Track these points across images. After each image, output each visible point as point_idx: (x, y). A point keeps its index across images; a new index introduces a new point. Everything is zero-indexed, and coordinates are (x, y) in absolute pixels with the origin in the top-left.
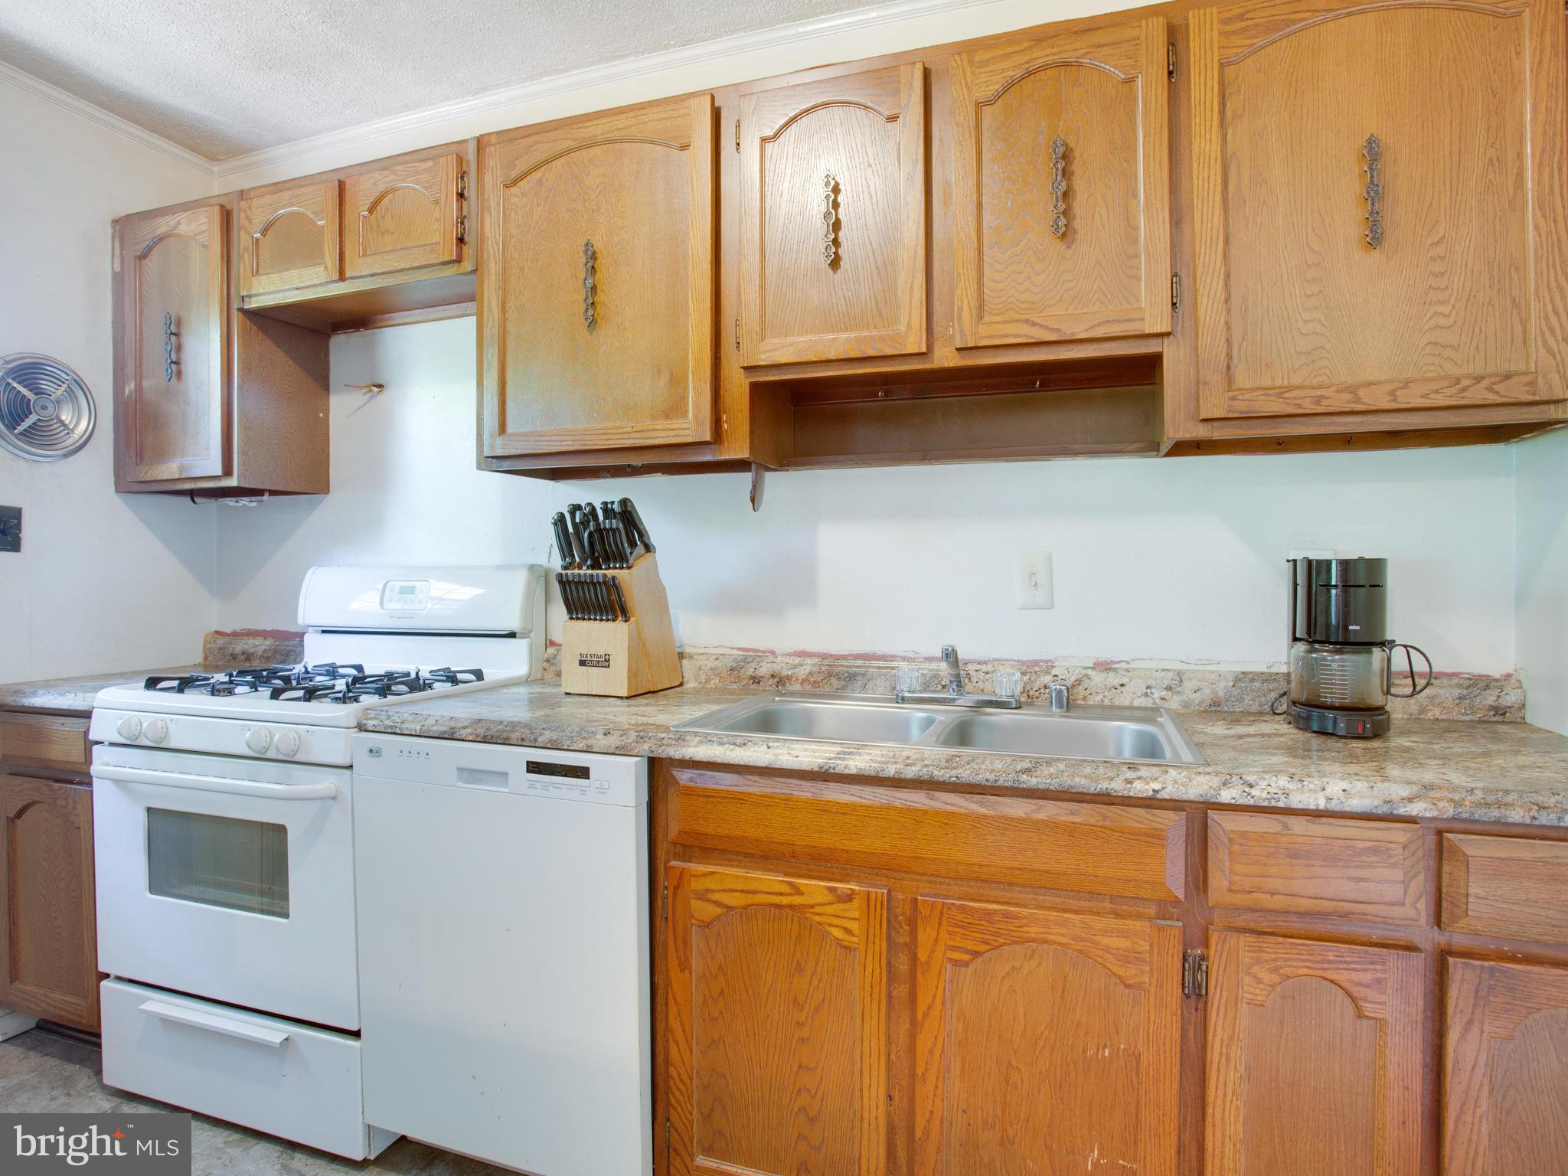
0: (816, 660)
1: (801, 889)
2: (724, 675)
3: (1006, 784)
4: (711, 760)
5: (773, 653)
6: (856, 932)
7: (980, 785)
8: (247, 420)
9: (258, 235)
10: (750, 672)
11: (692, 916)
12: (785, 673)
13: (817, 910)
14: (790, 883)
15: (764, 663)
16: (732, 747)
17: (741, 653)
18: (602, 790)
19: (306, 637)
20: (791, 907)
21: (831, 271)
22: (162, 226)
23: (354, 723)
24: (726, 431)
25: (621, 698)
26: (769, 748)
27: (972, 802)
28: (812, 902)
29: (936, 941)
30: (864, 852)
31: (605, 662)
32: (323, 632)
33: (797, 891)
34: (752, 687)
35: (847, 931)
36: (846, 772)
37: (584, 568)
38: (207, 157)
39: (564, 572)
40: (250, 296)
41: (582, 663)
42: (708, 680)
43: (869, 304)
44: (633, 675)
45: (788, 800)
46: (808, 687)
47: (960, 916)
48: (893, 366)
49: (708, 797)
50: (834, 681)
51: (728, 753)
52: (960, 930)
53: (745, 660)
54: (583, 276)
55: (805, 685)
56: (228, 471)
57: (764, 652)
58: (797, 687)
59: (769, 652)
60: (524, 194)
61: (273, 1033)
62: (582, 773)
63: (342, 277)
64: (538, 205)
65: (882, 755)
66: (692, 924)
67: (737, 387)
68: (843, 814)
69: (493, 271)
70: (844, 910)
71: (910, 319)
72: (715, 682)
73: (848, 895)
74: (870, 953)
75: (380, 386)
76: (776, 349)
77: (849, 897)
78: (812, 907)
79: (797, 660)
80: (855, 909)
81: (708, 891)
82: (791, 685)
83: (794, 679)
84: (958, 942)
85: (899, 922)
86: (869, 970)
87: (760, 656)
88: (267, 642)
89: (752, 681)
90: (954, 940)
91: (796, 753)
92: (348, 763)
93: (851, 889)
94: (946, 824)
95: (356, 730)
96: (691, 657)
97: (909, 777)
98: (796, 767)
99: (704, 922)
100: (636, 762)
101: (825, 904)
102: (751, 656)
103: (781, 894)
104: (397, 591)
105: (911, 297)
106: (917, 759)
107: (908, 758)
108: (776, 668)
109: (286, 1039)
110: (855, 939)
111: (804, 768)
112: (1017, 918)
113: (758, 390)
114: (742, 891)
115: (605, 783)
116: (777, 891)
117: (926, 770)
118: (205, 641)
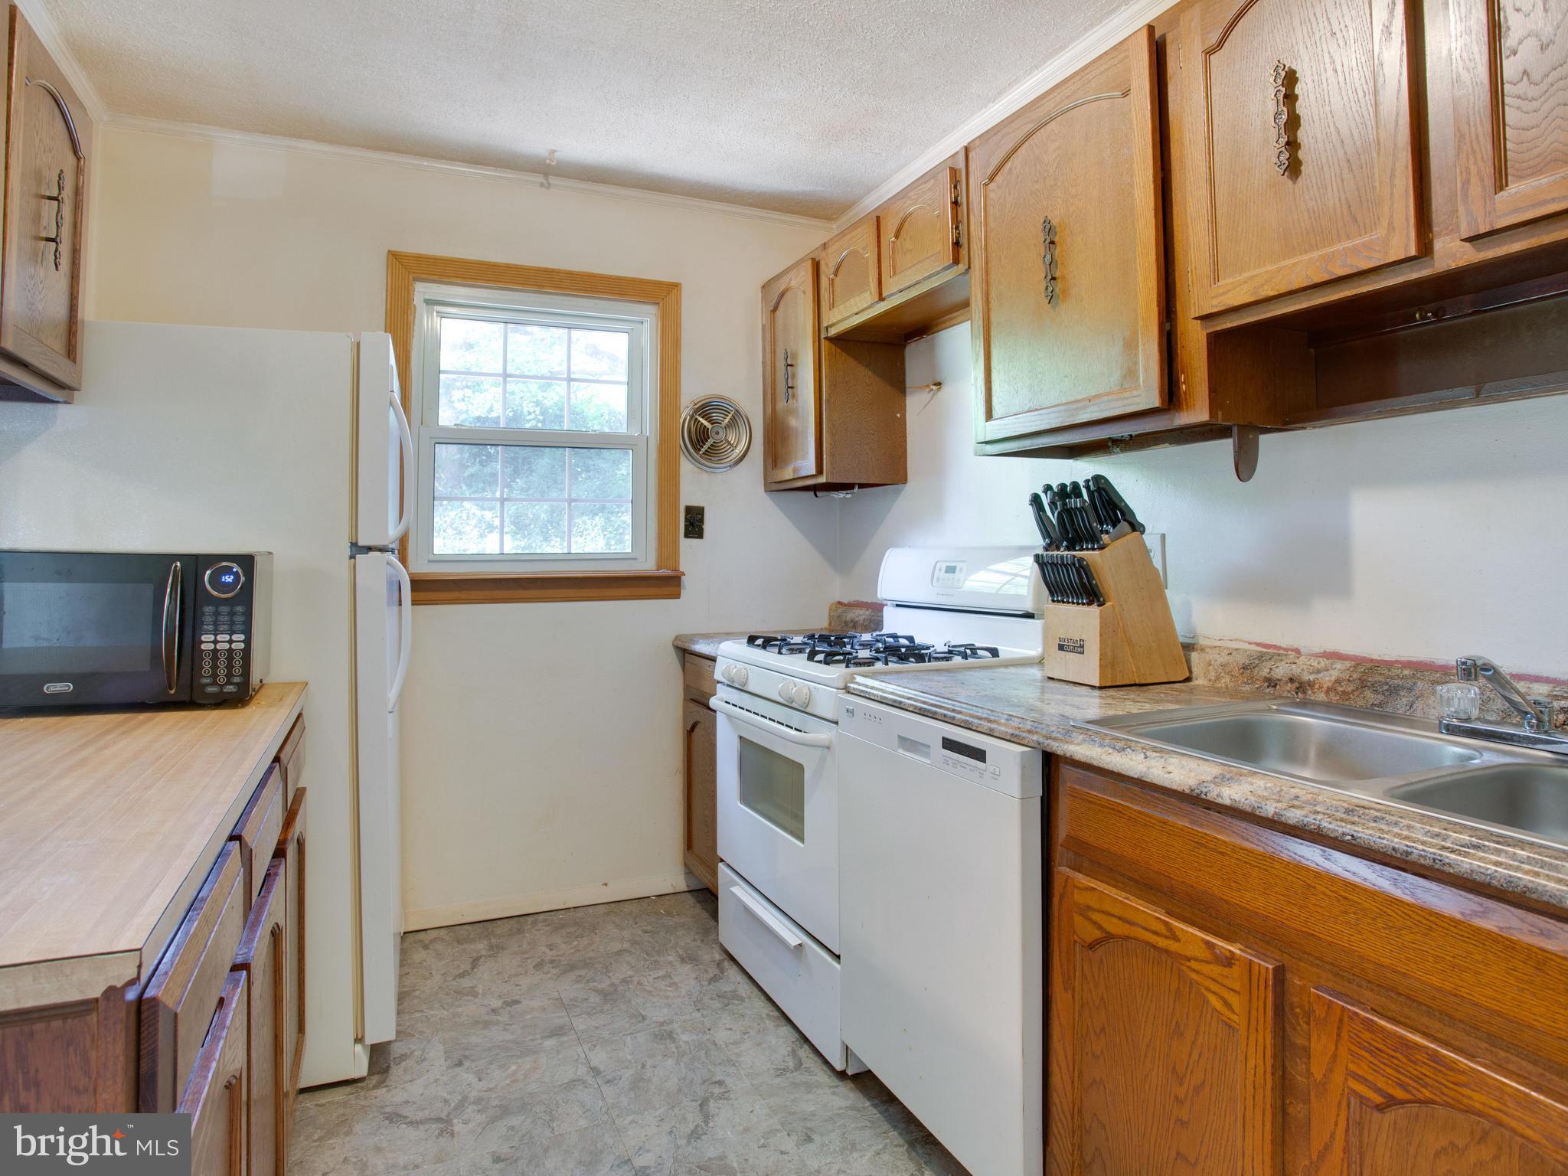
0: (1348, 664)
1: (1177, 933)
2: (1236, 673)
3: (1422, 861)
4: (1089, 761)
5: (1297, 651)
6: (1237, 1008)
7: (1385, 854)
8: (834, 427)
9: (832, 276)
10: (1265, 672)
11: (1075, 932)
12: (1306, 677)
13: (1193, 964)
14: (1166, 923)
15: (1283, 663)
16: (1111, 751)
17: (1259, 649)
18: (996, 776)
19: (885, 608)
20: (1167, 951)
21: (1290, 182)
22: (782, 285)
23: (841, 685)
24: (1185, 393)
25: (1093, 687)
26: (1146, 758)
27: (1382, 876)
28: (1189, 954)
29: (1335, 1057)
30: (1245, 908)
31: (1079, 648)
32: (897, 605)
33: (1173, 935)
34: (1267, 690)
35: (1226, 1003)
36: (1219, 800)
37: (1062, 549)
38: (825, 219)
39: (1045, 553)
40: (831, 326)
41: (1061, 648)
42: (1218, 678)
43: (1338, 211)
44: (1107, 663)
45: (1164, 823)
46: (1334, 698)
47: (1367, 1036)
48: (1376, 282)
49: (1091, 802)
50: (1369, 694)
51: (1104, 757)
52: (1366, 1055)
53: (1261, 657)
54: (1043, 254)
55: (1332, 695)
56: (820, 471)
57: (1286, 650)
58: (1321, 697)
59: (1292, 650)
60: (999, 187)
61: (793, 937)
62: (979, 755)
63: (881, 299)
64: (1010, 194)
65: (1266, 788)
66: (1075, 941)
67: (1194, 341)
68: (1222, 853)
69: (977, 267)
70: (1223, 975)
71: (1391, 216)
72: (1226, 680)
73: (1226, 957)
74: (1252, 1042)
75: (939, 384)
76: (1229, 291)
77: (1229, 961)
78: (1189, 959)
79: (1324, 662)
80: (1235, 976)
81: (1090, 908)
82: (1314, 693)
83: (1317, 686)
84: (1363, 1070)
85: (1296, 1015)
86: (1251, 1064)
87: (1279, 655)
88: (867, 613)
89: (1266, 684)
90: (1358, 1065)
91: (1170, 769)
92: (835, 719)
93: (1230, 951)
94: (1346, 898)
95: (844, 691)
96: (1202, 650)
97: (1291, 822)
98: (1167, 784)
99: (1085, 941)
100: (1023, 753)
101: (1201, 961)
102: (1271, 653)
103: (1156, 933)
104: (944, 570)
105: (1392, 186)
106: (1307, 802)
107: (1297, 797)
108: (1295, 670)
109: (800, 945)
110: (1235, 1018)
111: (1175, 787)
112: (1451, 1069)
113: (1217, 341)
114: (1120, 918)
115: (998, 770)
116: (1154, 928)
117: (1313, 816)
118: (830, 609)
